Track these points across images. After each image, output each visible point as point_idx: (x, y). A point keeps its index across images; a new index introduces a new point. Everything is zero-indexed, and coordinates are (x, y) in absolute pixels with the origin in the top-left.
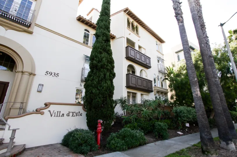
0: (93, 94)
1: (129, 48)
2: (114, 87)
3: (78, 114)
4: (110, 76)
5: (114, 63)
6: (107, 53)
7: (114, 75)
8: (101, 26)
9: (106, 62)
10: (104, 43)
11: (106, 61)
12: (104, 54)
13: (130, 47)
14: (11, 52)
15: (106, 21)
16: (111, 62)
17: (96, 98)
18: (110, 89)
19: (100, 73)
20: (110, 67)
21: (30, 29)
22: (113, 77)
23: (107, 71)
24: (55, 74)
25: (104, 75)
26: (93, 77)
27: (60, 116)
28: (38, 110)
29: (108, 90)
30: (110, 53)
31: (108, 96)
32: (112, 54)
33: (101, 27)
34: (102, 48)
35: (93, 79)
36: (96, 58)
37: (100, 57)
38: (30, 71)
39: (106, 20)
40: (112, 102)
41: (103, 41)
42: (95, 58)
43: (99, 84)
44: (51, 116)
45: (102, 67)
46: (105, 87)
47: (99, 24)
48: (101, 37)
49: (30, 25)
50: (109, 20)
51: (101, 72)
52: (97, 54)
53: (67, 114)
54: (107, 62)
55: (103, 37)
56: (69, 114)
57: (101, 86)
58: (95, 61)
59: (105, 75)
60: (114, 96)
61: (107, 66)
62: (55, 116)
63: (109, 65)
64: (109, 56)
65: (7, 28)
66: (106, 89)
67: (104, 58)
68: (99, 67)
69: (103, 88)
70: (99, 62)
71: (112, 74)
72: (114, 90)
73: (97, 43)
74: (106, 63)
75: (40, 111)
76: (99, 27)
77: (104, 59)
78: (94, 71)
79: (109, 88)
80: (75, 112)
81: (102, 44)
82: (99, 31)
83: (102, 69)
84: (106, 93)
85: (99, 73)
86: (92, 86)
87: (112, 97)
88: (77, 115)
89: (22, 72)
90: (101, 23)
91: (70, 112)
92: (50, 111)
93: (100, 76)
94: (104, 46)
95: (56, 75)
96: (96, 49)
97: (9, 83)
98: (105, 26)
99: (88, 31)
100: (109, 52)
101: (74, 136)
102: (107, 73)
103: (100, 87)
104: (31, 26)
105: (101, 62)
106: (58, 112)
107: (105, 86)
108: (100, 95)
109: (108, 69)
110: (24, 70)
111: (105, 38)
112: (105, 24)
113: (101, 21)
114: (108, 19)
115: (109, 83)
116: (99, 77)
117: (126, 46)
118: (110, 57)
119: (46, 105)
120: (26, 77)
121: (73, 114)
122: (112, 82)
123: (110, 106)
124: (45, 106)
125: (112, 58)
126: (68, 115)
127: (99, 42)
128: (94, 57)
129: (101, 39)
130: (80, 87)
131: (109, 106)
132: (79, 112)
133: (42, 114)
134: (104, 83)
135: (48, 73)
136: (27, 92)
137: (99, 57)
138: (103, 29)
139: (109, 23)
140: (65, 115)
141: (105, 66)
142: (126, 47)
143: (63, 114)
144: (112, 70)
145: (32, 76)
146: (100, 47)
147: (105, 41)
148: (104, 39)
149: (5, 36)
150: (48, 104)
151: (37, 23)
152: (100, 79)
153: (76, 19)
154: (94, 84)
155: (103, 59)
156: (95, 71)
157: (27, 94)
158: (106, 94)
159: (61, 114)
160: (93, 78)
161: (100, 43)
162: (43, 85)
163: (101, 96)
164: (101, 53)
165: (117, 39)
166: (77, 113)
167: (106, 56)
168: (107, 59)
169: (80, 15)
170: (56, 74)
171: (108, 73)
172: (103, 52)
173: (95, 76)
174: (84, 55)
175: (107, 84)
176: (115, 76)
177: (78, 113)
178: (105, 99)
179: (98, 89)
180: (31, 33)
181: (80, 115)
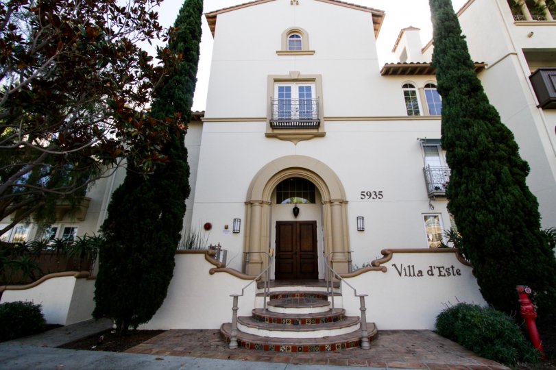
0: (480, 224)
1: (544, 75)
2: (535, 198)
3: (451, 271)
4: (513, 174)
5: (513, 138)
6: (484, 118)
7: (524, 168)
8: (445, 64)
9: (489, 142)
10: (467, 101)
11: (490, 139)
12: (476, 125)
13: (543, 70)
14: (309, 174)
15: (455, 48)
16: (505, 136)
17: (492, 233)
18: (524, 206)
19: (482, 172)
20: (505, 151)
21: (320, 130)
22: (522, 173)
23: (500, 162)
24: (375, 195)
25: (494, 175)
26: (465, 185)
27: (416, 274)
28: (377, 264)
29: (519, 210)
30: (491, 116)
31: (524, 224)
32: (499, 117)
33: (448, 68)
34: (468, 113)
35: (467, 191)
36: (458, 140)
37: (468, 136)
38: (339, 197)
39: (455, 44)
40: (543, 238)
41: (464, 97)
42: (457, 142)
43: (488, 199)
44: (400, 274)
45: (484, 155)
46: (508, 205)
47: (439, 63)
48: (456, 89)
49: (319, 123)
50: (460, 40)
51: (485, 169)
52: (457, 130)
53: (428, 272)
54: (494, 141)
55: (460, 87)
56: (431, 271)
57: (496, 203)
58: (459, 149)
59: (498, 174)
60: (541, 222)
61: (495, 152)
62: (406, 275)
63: (501, 145)
64: (493, 125)
65: (295, 142)
66: (513, 208)
67: (479, 134)
68: (476, 158)
69: (502, 207)
70: (470, 147)
71: (516, 165)
72: (539, 207)
73: (450, 107)
74: (490, 146)
75: (379, 266)
76: (441, 68)
77: (482, 137)
78: (463, 170)
79: (520, 204)
80: (443, 267)
81: (464, 105)
82: (445, 78)
83: (484, 163)
84: (517, 217)
85: (478, 173)
86: (470, 206)
87: (538, 225)
88: (449, 275)
89: (331, 202)
90: (443, 59)
91: (433, 268)
92: (394, 265)
93: (485, 179)
94: (471, 106)
95: (379, 196)
96: (453, 120)
97: (315, 222)
98: (456, 60)
99: (411, 86)
100: (489, 116)
101: (464, 319)
102: (502, 168)
103: (495, 206)
104: (321, 124)
105: (475, 146)
106: (409, 266)
107: (509, 201)
108: (500, 224)
109: (500, 159)
110: (333, 198)
111: (465, 87)
112: (455, 54)
113: (441, 55)
114: (458, 40)
115: (516, 190)
116: (483, 181)
117: (528, 73)
118: (497, 125)
119: (386, 254)
120: (336, 208)
121: (440, 272)
122: (524, 188)
123: (538, 251)
124: (383, 256)
125: (503, 125)
126: (430, 273)
127: (453, 103)
128: (454, 139)
129: (456, 95)
130: (431, 211)
131: (538, 249)
132: (452, 267)
133: (384, 270)
134: (501, 195)
135: (365, 194)
136: (345, 233)
137: (466, 138)
138: (453, 68)
139: (464, 47)
140: (425, 273)
141: (491, 152)
142: (530, 78)
143: (420, 272)
144: (513, 158)
145: (343, 205)
146: (461, 113)
147: (468, 93)
148: (464, 91)
149: (297, 154)
150: (388, 252)
151: (326, 115)
152: (487, 185)
153: (380, 74)
154: (474, 201)
155: (479, 139)
156: (466, 170)
157: (345, 237)
158: (516, 219)
159: (416, 273)
160: (467, 186)
161: (457, 103)
162: (363, 218)
163: (503, 227)
164: (468, 125)
165: (490, 67)
166: (449, 269)
167: (485, 127)
168: (490, 134)
169: (387, 64)
170: (377, 194)
171: (506, 168)
172: (472, 120)
173: (470, 182)
174: (418, 139)
175: (513, 194)
176: (529, 170)
177: (451, 269)
178: (517, 232)
179: (491, 212)
180: (322, 135)
181: (455, 273)
